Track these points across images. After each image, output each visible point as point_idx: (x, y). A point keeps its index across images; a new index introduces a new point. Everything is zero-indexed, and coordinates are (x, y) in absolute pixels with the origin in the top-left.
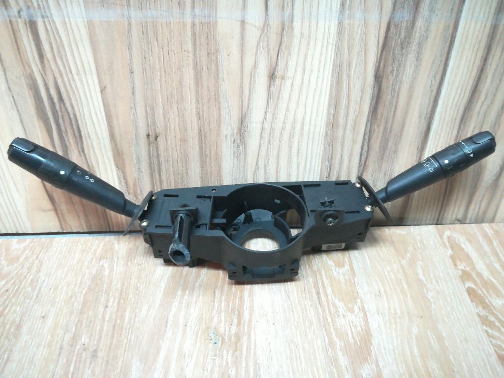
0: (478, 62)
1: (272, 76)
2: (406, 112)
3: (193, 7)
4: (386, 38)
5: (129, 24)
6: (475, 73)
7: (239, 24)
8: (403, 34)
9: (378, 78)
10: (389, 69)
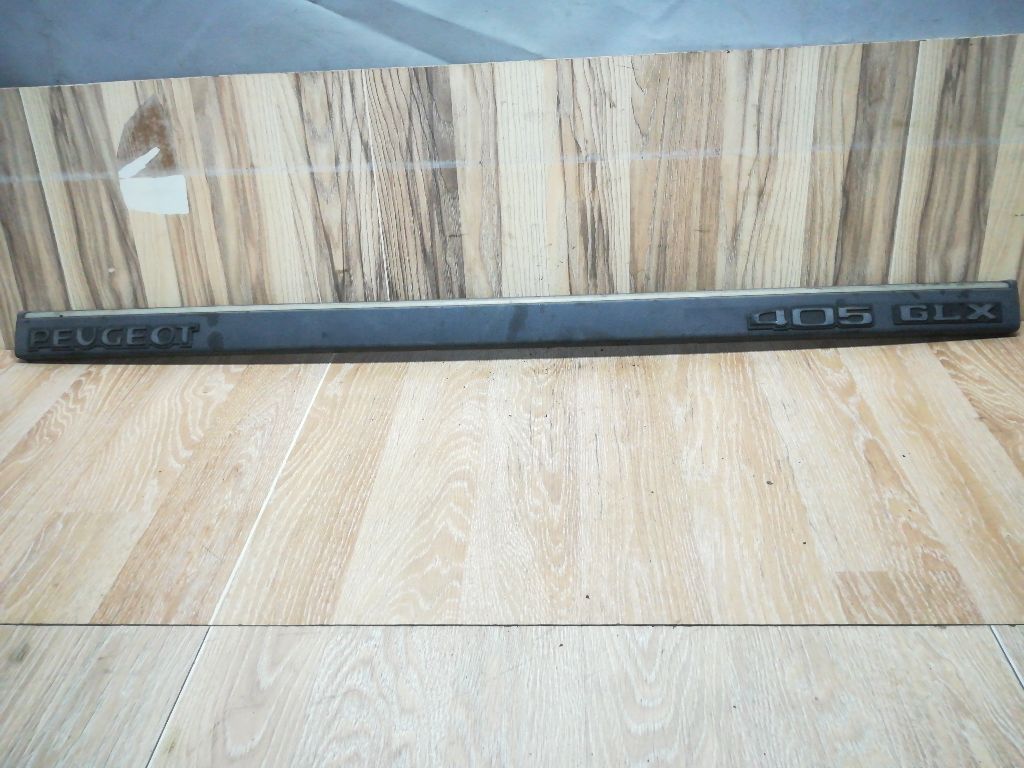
0: (926, 177)
1: (761, 194)
2: (872, 220)
3: (706, 148)
4: (850, 161)
5: (660, 162)
6: (925, 185)
7: (737, 158)
8: (862, 159)
9: (846, 192)
10: (854, 185)
